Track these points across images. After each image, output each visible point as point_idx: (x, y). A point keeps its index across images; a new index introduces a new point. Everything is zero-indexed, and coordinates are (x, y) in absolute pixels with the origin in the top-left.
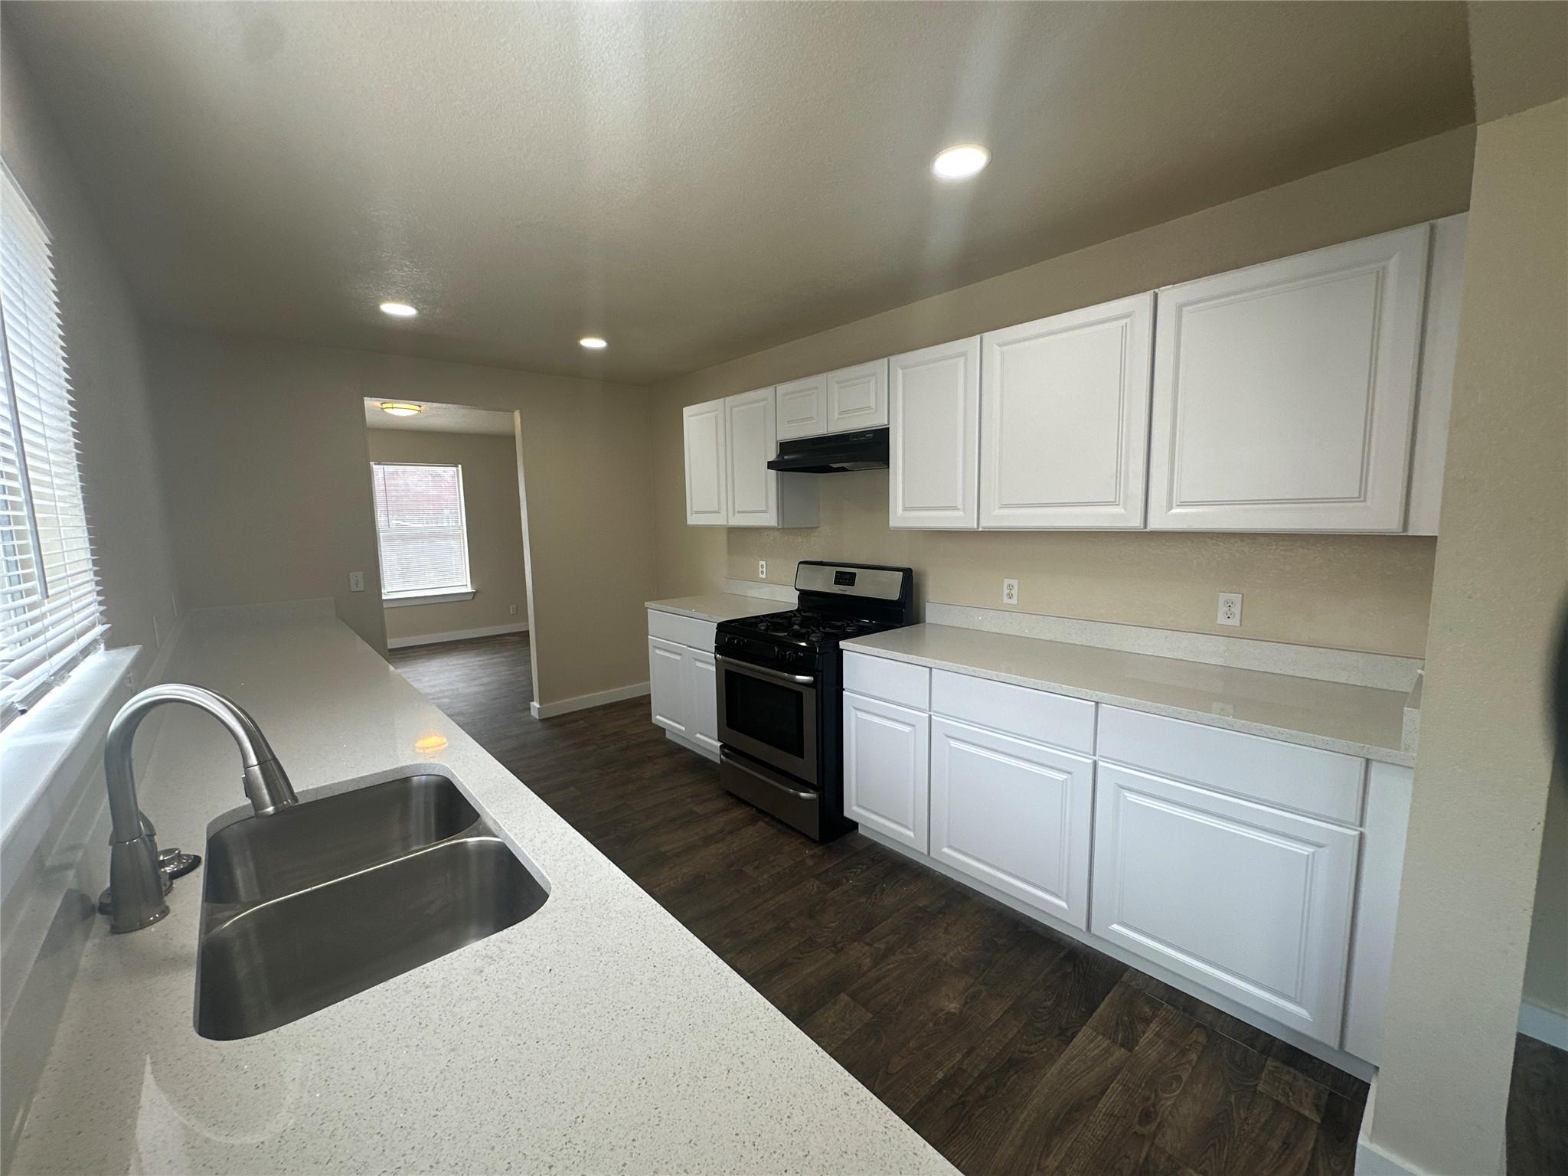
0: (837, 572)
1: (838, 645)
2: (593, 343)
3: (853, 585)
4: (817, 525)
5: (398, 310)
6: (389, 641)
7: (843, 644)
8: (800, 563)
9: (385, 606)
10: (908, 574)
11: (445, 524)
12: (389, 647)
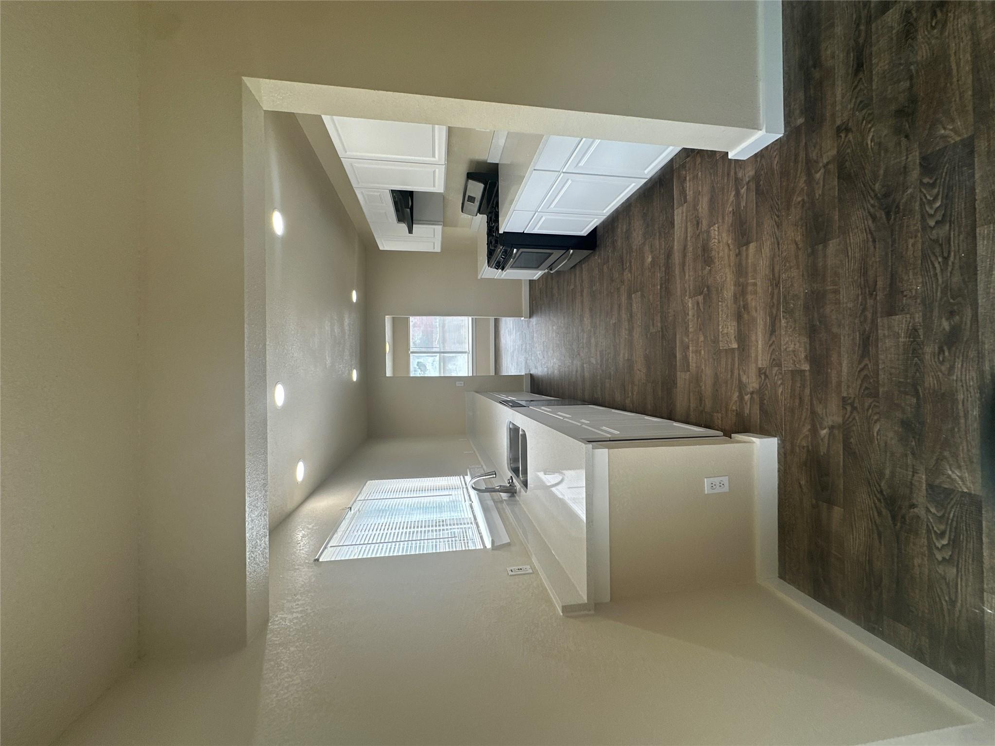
0: (468, 201)
1: (501, 234)
2: (354, 296)
3: (475, 198)
4: (442, 196)
5: (355, 376)
6: (491, 374)
7: (501, 232)
8: (462, 212)
9: (475, 375)
10: (471, 176)
11: (438, 324)
12: (494, 374)
